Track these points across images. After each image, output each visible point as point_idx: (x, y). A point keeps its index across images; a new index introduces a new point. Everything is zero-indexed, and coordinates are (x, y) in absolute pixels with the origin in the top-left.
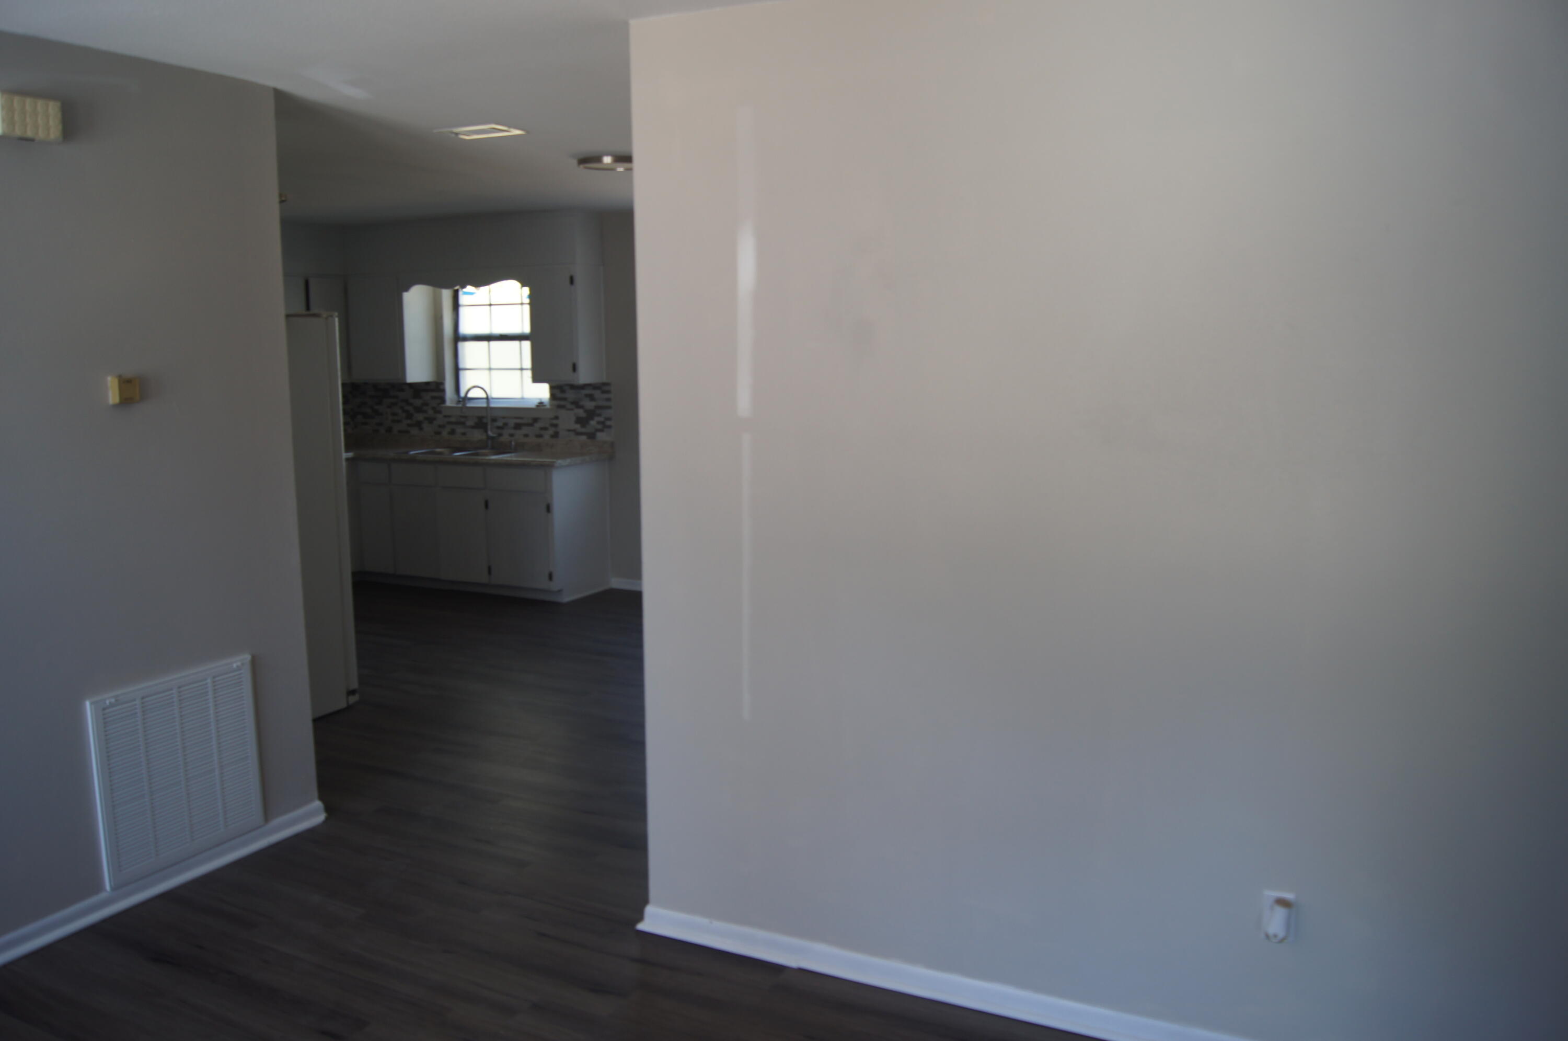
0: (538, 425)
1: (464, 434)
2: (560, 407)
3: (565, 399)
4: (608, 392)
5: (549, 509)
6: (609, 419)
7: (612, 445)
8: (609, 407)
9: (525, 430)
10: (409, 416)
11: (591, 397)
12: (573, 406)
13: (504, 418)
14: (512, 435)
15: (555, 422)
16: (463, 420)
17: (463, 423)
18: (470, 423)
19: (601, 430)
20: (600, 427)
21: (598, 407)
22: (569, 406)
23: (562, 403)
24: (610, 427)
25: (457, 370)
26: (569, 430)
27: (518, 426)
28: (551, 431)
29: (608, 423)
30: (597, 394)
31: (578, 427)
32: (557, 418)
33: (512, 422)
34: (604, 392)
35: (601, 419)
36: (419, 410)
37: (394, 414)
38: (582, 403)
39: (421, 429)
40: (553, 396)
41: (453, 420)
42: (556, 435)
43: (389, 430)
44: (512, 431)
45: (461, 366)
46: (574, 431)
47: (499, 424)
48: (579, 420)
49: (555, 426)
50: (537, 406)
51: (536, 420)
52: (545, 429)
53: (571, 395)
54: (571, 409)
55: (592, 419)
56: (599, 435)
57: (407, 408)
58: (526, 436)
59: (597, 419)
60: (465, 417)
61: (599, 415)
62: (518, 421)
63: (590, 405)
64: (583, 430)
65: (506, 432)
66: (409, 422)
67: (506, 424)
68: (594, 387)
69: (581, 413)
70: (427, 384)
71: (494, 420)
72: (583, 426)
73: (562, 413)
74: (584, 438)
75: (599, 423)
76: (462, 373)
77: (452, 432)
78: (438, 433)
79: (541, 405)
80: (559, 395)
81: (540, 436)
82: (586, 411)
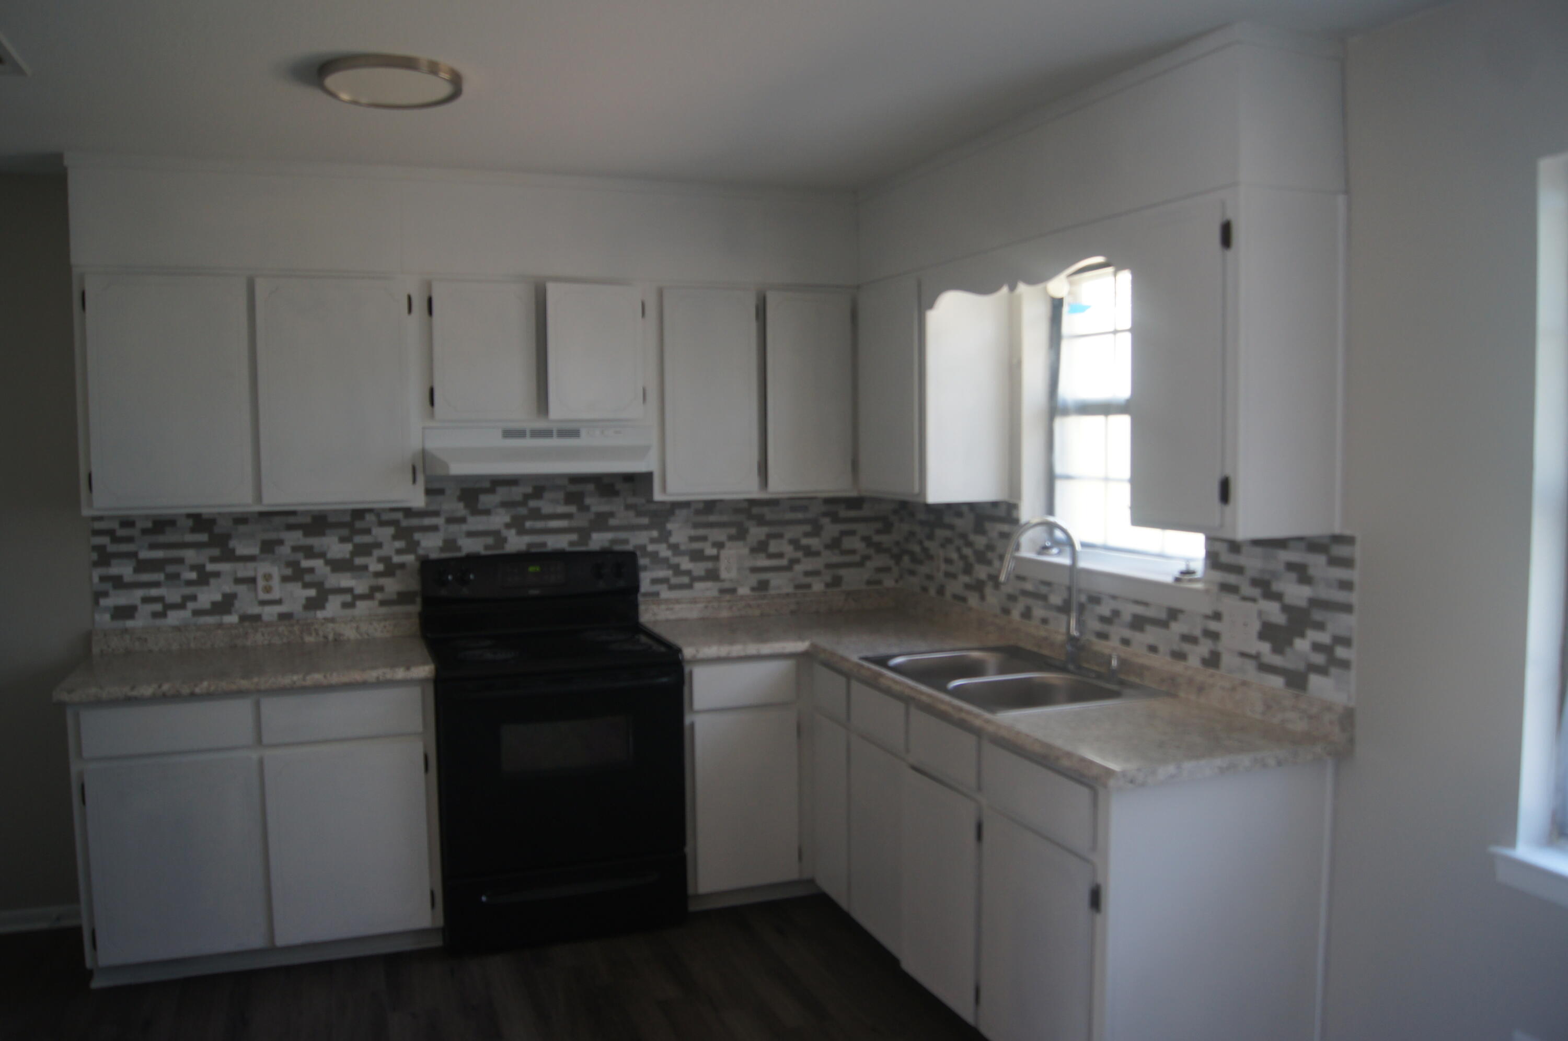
0: (1178, 628)
1: (1045, 621)
2: (1226, 588)
3: (1238, 570)
4: (1347, 563)
5: (1096, 899)
6: (1346, 642)
7: (1348, 718)
8: (1347, 608)
9: (1151, 635)
10: (968, 570)
11: (1302, 574)
12: (1256, 592)
13: (1114, 597)
14: (1126, 642)
15: (1213, 626)
16: (1044, 590)
17: (1044, 598)
18: (1056, 599)
19: (1322, 671)
20: (1319, 659)
21: (1315, 603)
22: (1247, 590)
23: (1232, 579)
24: (1345, 664)
25: (1050, 479)
26: (1243, 655)
27: (1138, 623)
28: (1204, 648)
29: (1341, 652)
30: (1317, 563)
31: (1265, 648)
32: (1217, 616)
33: (1128, 611)
34: (1335, 562)
35: (1324, 638)
36: (982, 558)
37: (948, 561)
38: (1276, 587)
39: (983, 598)
40: (1213, 559)
41: (1029, 587)
42: (1213, 661)
43: (941, 591)
44: (1127, 633)
45: (1059, 469)
46: (1256, 657)
47: (1105, 610)
48: (1268, 632)
49: (1214, 636)
50: (1177, 580)
51: (1174, 614)
52: (1189, 639)
53: (1253, 562)
54: (1253, 600)
55: (1302, 635)
56: (1315, 680)
57: (967, 551)
58: (1153, 649)
59: (1313, 635)
60: (1048, 584)
61: (1320, 626)
62: (1139, 610)
63: (1297, 594)
64: (1277, 660)
65: (1117, 632)
66: (966, 579)
67: (1116, 613)
68: (1314, 545)
69: (1274, 612)
70: (995, 504)
71: (1095, 600)
72: (1278, 649)
73: (1229, 603)
74: (1277, 682)
75: (1317, 647)
76: (1059, 486)
77: (1027, 614)
78: (1006, 611)
79: (1187, 577)
80: (1226, 557)
81: (1179, 656)
82: (1286, 609)
